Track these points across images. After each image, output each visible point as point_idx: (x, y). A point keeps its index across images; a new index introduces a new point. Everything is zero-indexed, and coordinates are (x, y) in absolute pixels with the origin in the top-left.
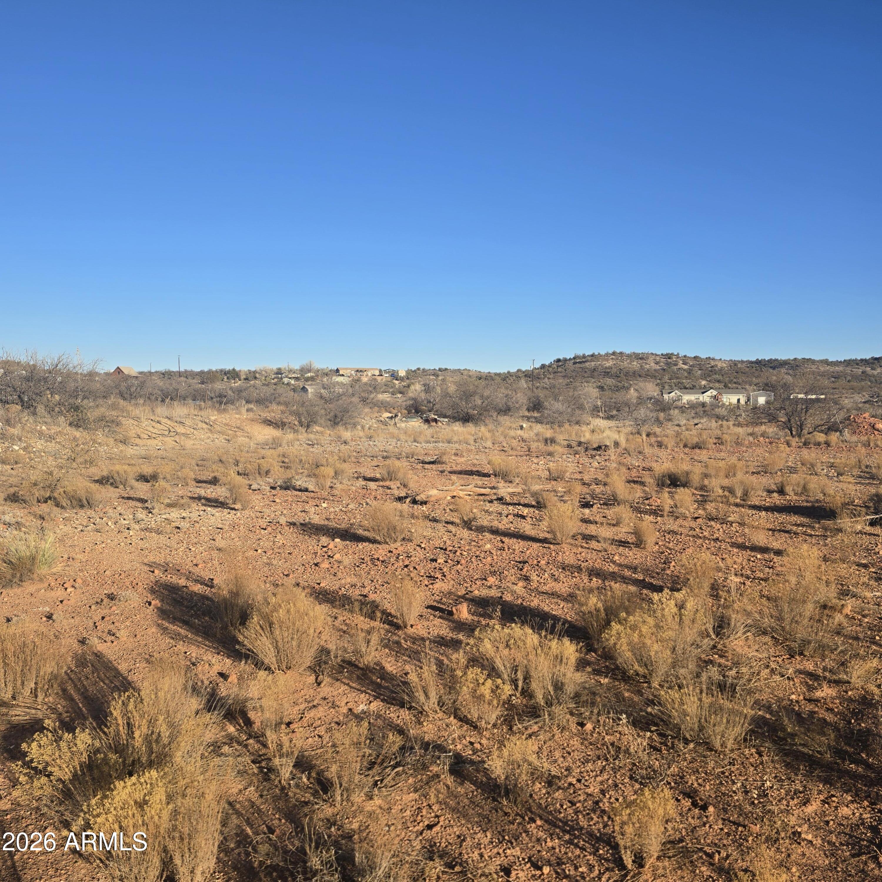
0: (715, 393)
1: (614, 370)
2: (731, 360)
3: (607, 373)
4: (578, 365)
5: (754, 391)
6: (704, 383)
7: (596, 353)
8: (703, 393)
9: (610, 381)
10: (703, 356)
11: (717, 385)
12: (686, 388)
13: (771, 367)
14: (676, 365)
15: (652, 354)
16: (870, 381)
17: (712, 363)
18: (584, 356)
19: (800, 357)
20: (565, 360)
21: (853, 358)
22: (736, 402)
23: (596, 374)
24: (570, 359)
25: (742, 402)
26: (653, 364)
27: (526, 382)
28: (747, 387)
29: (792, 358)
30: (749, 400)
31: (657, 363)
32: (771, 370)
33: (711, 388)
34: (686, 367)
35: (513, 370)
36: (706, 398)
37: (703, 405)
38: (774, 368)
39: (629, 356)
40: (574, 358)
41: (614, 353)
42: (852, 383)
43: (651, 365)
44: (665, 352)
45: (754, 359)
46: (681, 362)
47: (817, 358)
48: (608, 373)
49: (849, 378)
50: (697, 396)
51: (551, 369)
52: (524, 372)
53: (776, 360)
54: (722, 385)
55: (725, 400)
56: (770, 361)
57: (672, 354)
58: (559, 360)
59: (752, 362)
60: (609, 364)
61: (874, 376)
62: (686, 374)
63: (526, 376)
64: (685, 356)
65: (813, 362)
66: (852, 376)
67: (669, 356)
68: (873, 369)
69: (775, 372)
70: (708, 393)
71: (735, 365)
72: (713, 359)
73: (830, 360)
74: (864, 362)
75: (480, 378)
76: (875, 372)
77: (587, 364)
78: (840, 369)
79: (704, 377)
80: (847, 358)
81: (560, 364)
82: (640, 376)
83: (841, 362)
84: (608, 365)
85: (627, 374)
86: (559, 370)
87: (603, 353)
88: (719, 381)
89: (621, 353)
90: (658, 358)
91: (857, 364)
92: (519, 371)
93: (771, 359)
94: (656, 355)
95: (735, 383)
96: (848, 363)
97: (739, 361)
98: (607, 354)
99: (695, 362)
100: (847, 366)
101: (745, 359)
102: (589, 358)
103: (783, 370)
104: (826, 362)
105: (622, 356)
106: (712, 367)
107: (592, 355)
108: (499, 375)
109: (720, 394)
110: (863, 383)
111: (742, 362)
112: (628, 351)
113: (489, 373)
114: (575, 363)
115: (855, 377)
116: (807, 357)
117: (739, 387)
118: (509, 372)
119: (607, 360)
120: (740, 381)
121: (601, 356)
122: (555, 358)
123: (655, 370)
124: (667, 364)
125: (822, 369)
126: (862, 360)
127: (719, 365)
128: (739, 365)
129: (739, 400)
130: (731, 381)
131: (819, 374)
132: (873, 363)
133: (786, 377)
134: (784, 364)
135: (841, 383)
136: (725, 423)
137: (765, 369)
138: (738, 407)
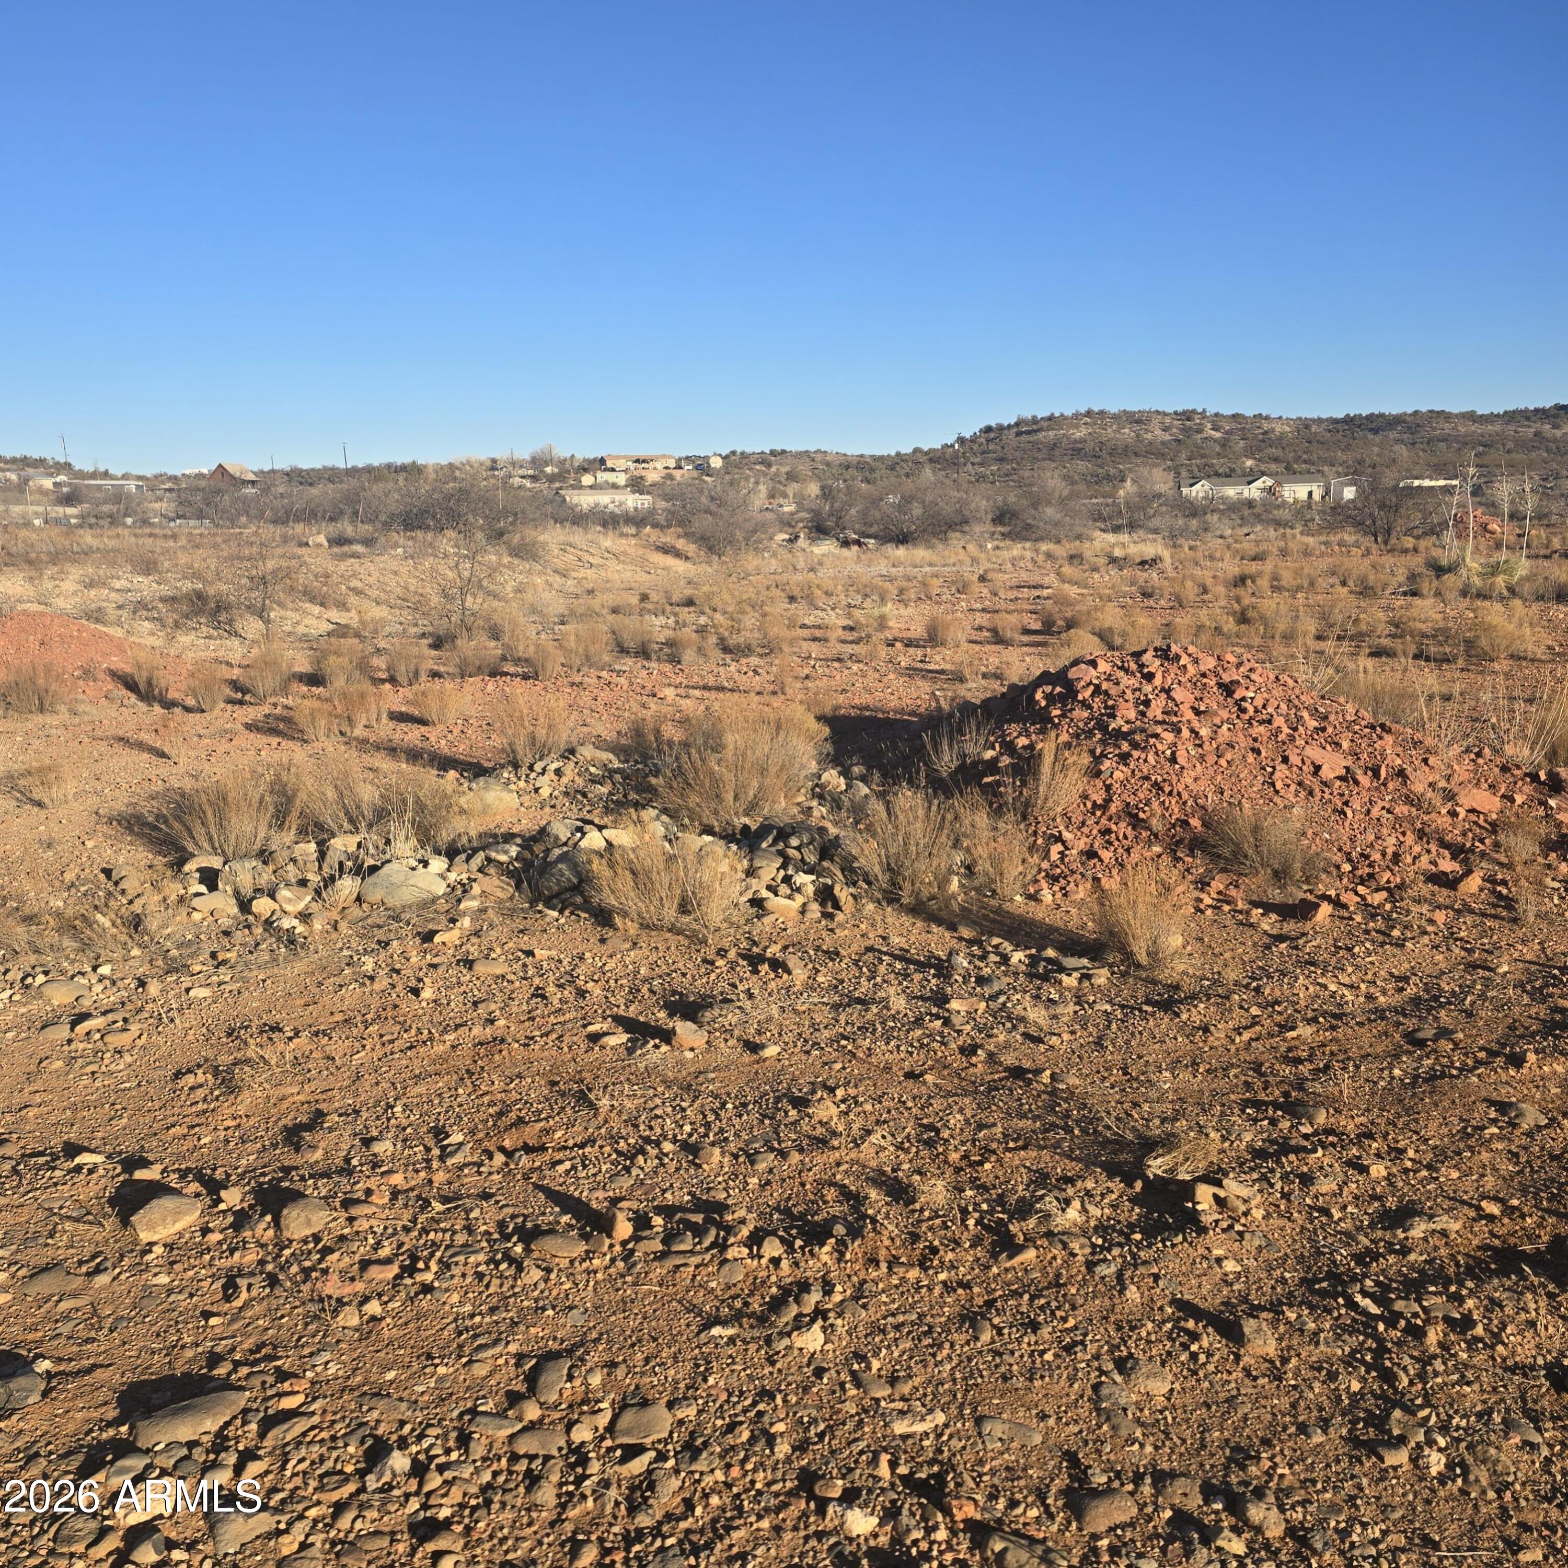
0: (1269, 482)
1: (1090, 445)
2: (1300, 419)
3: (1077, 451)
4: (1024, 438)
5: (1339, 475)
6: (1249, 463)
7: (1057, 414)
8: (1249, 483)
9: (1082, 466)
10: (1249, 413)
11: (1273, 467)
12: (1217, 474)
13: (1371, 430)
14: (1200, 431)
15: (1158, 412)
16: (1548, 450)
17: (1266, 426)
18: (1035, 420)
19: (1424, 409)
20: (1001, 428)
21: (1522, 407)
22: (1306, 496)
23: (1057, 452)
24: (1009, 426)
25: (1317, 497)
26: (1158, 432)
27: (934, 472)
28: (1326, 469)
29: (1410, 411)
30: (1327, 493)
31: (1166, 430)
32: (1371, 436)
33: (1263, 474)
34: (1218, 435)
35: (907, 449)
36: (1254, 491)
37: (1250, 504)
38: (1375, 431)
39: (1115, 417)
40: (1017, 424)
41: (1089, 413)
42: (1514, 455)
43: (1156, 434)
44: (1180, 409)
45: (1341, 415)
46: (1209, 426)
47: (1455, 410)
48: (1080, 450)
49: (1510, 445)
50: (1239, 489)
51: (976, 447)
52: (926, 453)
53: (1382, 415)
54: (1281, 468)
55: (1286, 494)
56: (1371, 417)
57: (1194, 412)
58: (988, 429)
59: (1336, 421)
60: (1080, 433)
61: (1555, 440)
62: (1217, 449)
63: (931, 460)
64: (1217, 415)
65: (1448, 417)
66: (1516, 442)
67: (1187, 415)
68: (1555, 427)
69: (1377, 439)
70: (1259, 484)
71: (1307, 427)
72: (1267, 418)
73: (1479, 413)
74: (1541, 414)
75: (848, 467)
76: (1558, 433)
77: (1041, 435)
78: (1497, 428)
79: (1250, 452)
80: (1511, 408)
81: (992, 435)
82: (1136, 454)
83: (1498, 415)
84: (1078, 435)
85: (1113, 452)
86: (992, 447)
87: (1068, 413)
88: (1276, 460)
89: (1101, 412)
90: (1168, 420)
91: (1528, 419)
92: (916, 450)
93: (1372, 415)
94: (1165, 414)
95: (1305, 462)
96: (1511, 417)
97: (1313, 420)
98: (1077, 416)
99: (1234, 425)
100: (1508, 423)
101: (1324, 416)
102: (1045, 424)
103: (1393, 435)
104: (1471, 417)
105: (1102, 419)
106: (1265, 433)
107: (1051, 418)
108: (881, 459)
109: (1279, 484)
110: (1533, 454)
111: (1320, 421)
112: (1114, 408)
113: (862, 456)
114: (1019, 434)
115: (1521, 444)
116: (1438, 408)
117: (1313, 469)
118: (898, 454)
119: (1077, 427)
120: (1314, 457)
121: (1066, 418)
122: (982, 426)
123: (1163, 443)
124: (1185, 430)
125: (1462, 430)
126: (1537, 410)
127: (1278, 429)
128: (1314, 428)
129: (1310, 493)
130: (1297, 459)
131: (1456, 439)
132: (1556, 416)
133: (1396, 448)
134: (1391, 422)
135: (1496, 455)
136: (1288, 531)
137: (1359, 434)
138: (1309, 506)
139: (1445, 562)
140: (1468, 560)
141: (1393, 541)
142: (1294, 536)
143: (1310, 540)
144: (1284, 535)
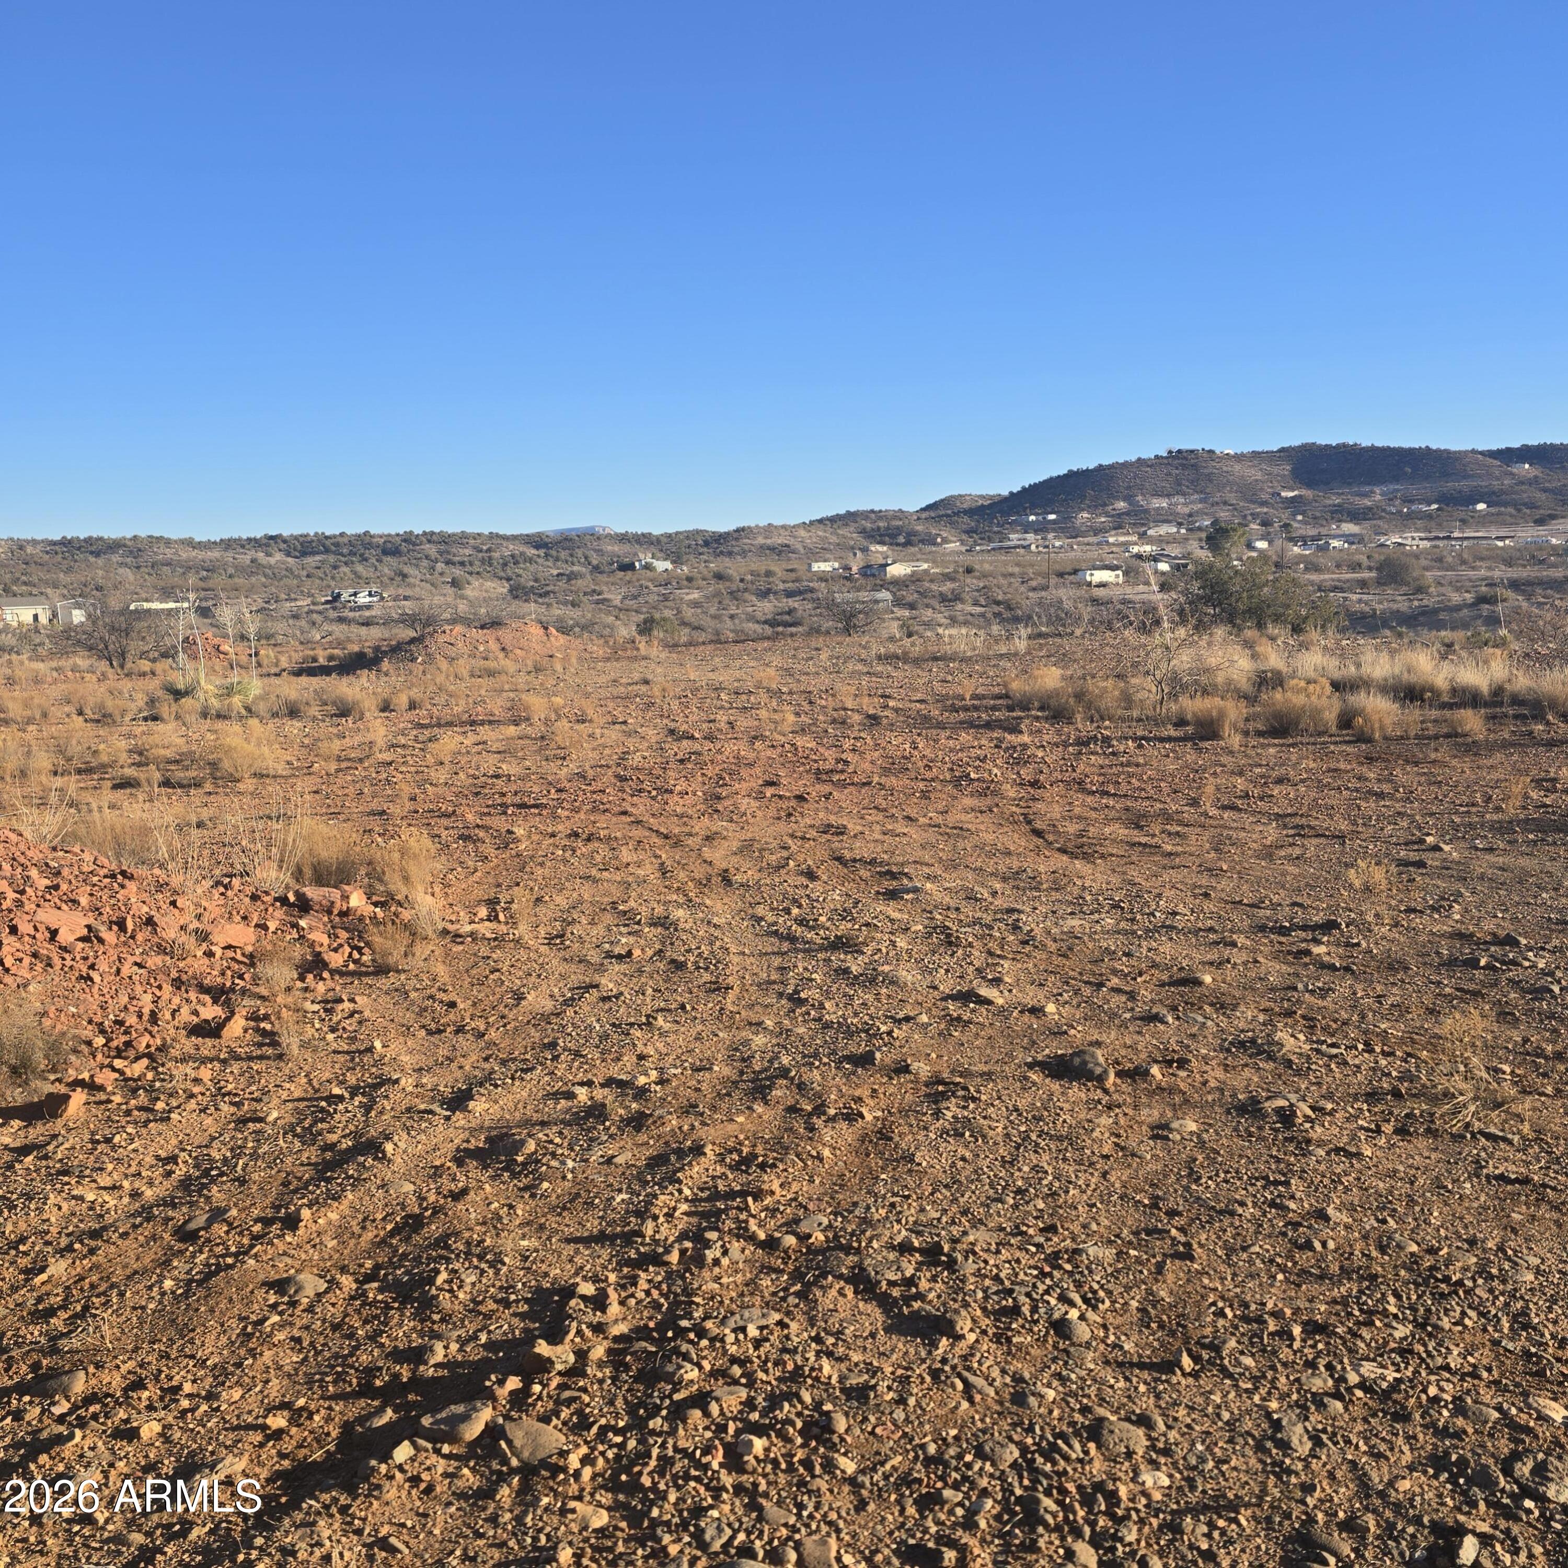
2: (12, 539)
5: (64, 597)
13: (92, 553)
16: (265, 576)
19: (143, 534)
21: (235, 536)
22: (31, 619)
25: (43, 619)
28: (49, 591)
29: (129, 536)
30: (55, 615)
32: (92, 559)
38: (97, 554)
42: (236, 580)
45: (57, 537)
47: (174, 535)
49: (231, 571)
53: (101, 539)
55: (9, 618)
56: (89, 541)
59: (53, 543)
61: (270, 567)
65: (168, 542)
68: (268, 555)
69: (100, 562)
71: (21, 548)
73: (197, 539)
74: (254, 543)
76: (272, 561)
78: (215, 554)
80: (226, 536)
83: (215, 543)
91: (243, 547)
93: (90, 538)
95: (25, 583)
96: (228, 544)
97: (28, 542)
100: (226, 549)
101: (39, 537)
103: (116, 558)
104: (190, 543)
109: (1, 607)
110: (253, 579)
111: (34, 542)
115: (241, 570)
116: (157, 534)
117: (35, 591)
120: (34, 579)
125: (184, 556)
126: (249, 540)
128: (29, 550)
129: (36, 617)
130: (16, 581)
131: (180, 564)
132: (267, 545)
133: (121, 571)
134: (114, 546)
135: (218, 580)
136: (14, 657)
137: (80, 556)
138: (37, 631)
139: (181, 686)
140: (203, 683)
141: (129, 665)
142: (22, 663)
143: (41, 665)
144: (10, 662)
